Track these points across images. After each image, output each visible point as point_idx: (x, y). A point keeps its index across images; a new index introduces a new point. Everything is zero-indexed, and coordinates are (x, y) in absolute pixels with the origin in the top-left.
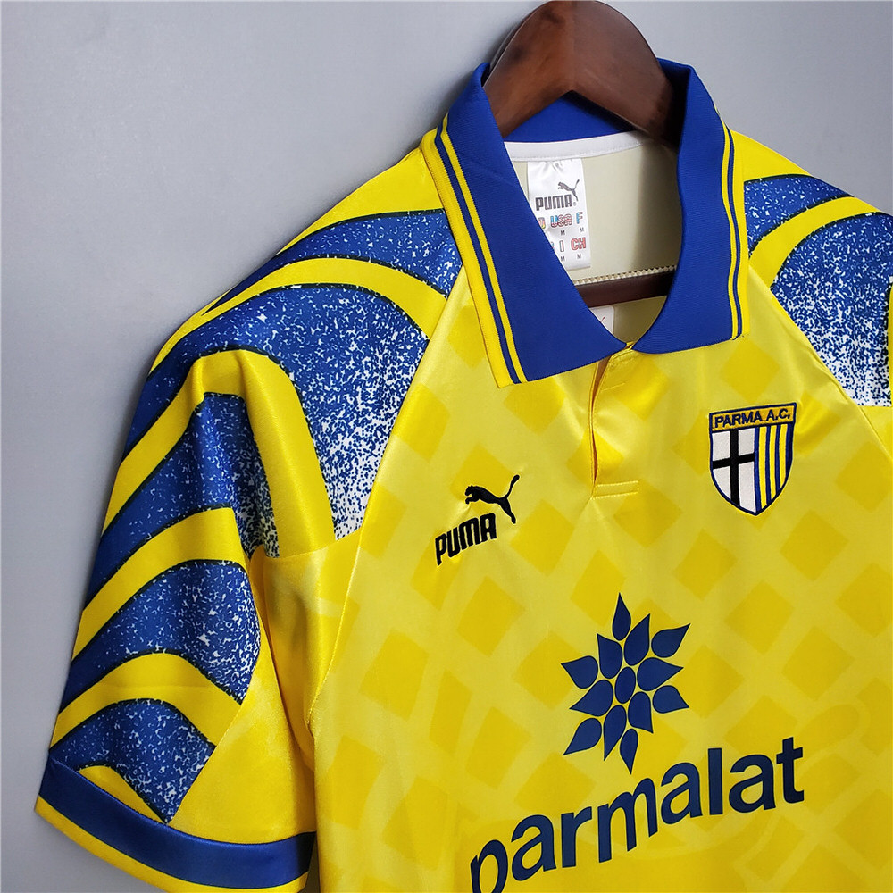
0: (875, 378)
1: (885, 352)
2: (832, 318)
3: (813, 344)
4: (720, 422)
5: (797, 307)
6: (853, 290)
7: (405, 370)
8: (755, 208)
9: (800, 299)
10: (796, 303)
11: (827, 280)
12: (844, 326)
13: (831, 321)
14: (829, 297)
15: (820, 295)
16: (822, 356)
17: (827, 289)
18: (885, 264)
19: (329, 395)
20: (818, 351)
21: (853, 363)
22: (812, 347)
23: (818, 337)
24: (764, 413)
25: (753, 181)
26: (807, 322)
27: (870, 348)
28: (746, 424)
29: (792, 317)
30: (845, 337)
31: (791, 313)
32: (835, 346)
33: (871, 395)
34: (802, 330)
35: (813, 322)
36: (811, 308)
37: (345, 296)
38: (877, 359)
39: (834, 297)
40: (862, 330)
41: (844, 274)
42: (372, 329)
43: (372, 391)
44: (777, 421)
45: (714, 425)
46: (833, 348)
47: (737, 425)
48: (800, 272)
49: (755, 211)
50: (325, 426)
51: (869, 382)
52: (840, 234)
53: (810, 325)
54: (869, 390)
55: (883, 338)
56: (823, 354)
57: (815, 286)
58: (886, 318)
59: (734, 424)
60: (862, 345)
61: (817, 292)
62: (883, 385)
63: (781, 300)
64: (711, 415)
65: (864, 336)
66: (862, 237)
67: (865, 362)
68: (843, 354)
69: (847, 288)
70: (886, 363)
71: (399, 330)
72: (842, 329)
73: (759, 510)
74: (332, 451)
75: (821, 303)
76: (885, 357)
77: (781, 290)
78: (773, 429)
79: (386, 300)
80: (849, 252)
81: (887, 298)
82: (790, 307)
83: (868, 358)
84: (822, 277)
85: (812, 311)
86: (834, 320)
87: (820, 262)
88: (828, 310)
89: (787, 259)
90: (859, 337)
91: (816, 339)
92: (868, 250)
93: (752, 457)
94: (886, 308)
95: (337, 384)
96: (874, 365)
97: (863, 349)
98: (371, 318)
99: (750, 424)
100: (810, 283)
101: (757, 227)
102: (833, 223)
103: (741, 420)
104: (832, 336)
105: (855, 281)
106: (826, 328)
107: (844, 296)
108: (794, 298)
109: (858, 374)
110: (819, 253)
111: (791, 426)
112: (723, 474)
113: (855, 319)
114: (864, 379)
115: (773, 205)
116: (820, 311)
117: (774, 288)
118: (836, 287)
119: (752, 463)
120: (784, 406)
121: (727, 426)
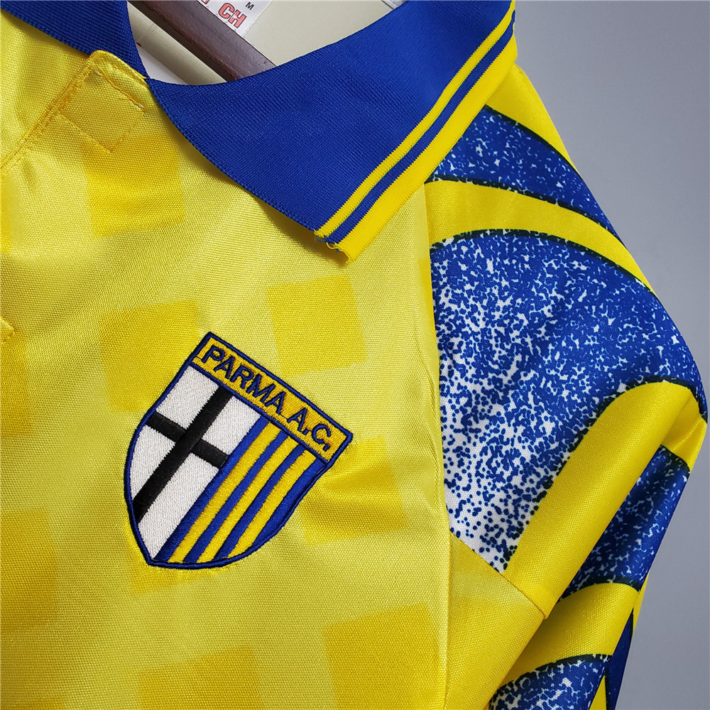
0: (506, 512)
1: (547, 482)
2: (496, 367)
3: (442, 378)
4: (215, 358)
5: (454, 307)
6: (554, 353)
8: (484, 144)
9: (466, 301)
10: (457, 299)
11: (523, 309)
12: (506, 392)
13: (493, 371)
14: (512, 336)
15: (500, 323)
16: (443, 408)
17: (516, 322)
18: (625, 361)
20: (442, 394)
21: (485, 458)
22: (436, 383)
23: (457, 374)
24: (291, 405)
25: (505, 118)
26: (456, 341)
27: (528, 460)
28: (249, 396)
29: (436, 316)
30: (498, 408)
31: (438, 307)
32: (475, 410)
33: (481, 530)
34: (440, 347)
35: (464, 347)
36: (475, 329)
38: (528, 485)
39: (518, 341)
40: (533, 424)
41: (554, 322)
44: (302, 437)
45: (202, 354)
46: (469, 410)
47: (236, 386)
48: (490, 264)
49: (482, 147)
51: (493, 510)
52: (583, 268)
53: (455, 348)
54: (484, 522)
55: (559, 461)
56: (448, 407)
57: (500, 303)
58: (581, 435)
59: (233, 379)
60: (518, 446)
61: (497, 315)
62: (511, 528)
63: (436, 278)
64: (210, 335)
65: (529, 434)
66: (612, 297)
67: (507, 474)
68: (478, 430)
69: (547, 343)
70: (537, 500)
72: (501, 394)
73: (162, 560)
75: (494, 334)
76: (542, 489)
77: (445, 263)
78: (289, 445)
80: (580, 300)
81: (601, 408)
82: (443, 299)
83: (515, 473)
84: (519, 301)
85: (474, 334)
86: (498, 372)
87: (528, 277)
88: (499, 353)
89: (484, 231)
90: (521, 429)
91: (451, 374)
92: (610, 321)
96: (518, 491)
97: (517, 453)
99: (257, 401)
100: (496, 292)
101: (471, 165)
102: (583, 248)
103: (249, 383)
104: (479, 391)
105: (564, 344)
106: (477, 376)
107: (535, 351)
108: (458, 291)
109: (484, 482)
110: (536, 264)
111: (321, 466)
112: (155, 447)
113: (530, 396)
114: (488, 498)
115: (513, 162)
116: (485, 344)
117: (438, 252)
118: (531, 330)
119: (213, 471)
120: (329, 423)
121: (221, 374)
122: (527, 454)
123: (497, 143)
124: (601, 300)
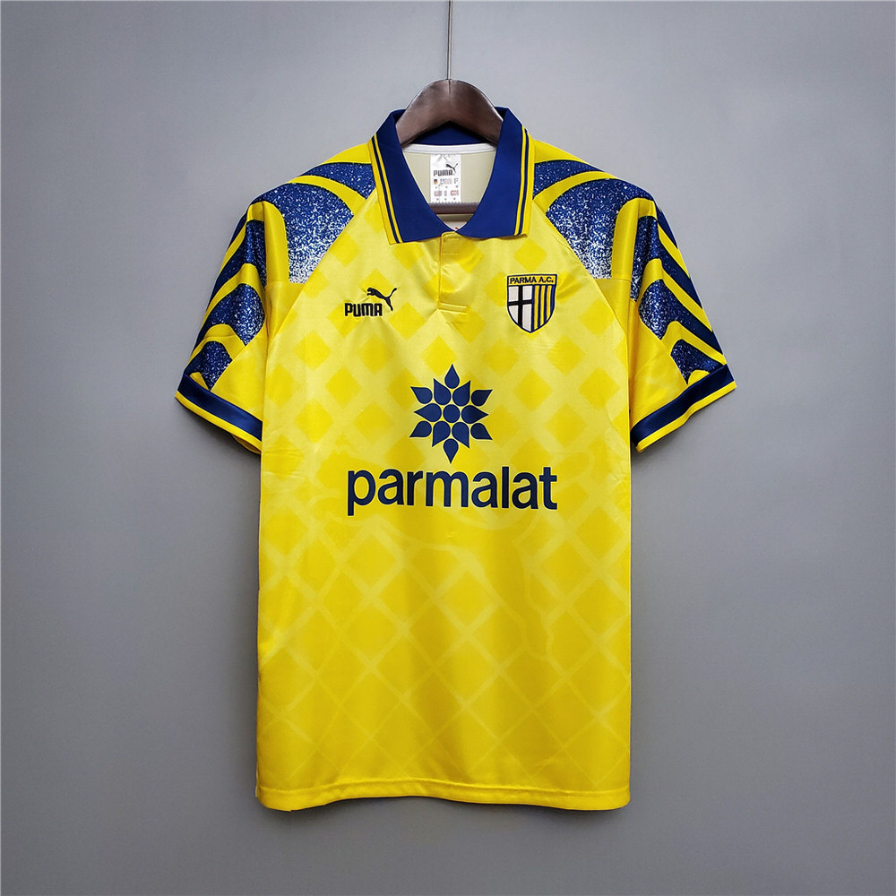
0: (605, 264)
1: (611, 250)
2: (582, 232)
3: (570, 245)
4: (513, 281)
5: (561, 225)
6: (594, 217)
7: (340, 226)
8: (541, 175)
9: (563, 221)
10: (561, 222)
11: (580, 211)
14: (581, 221)
15: (576, 220)
16: (575, 252)
17: (580, 216)
18: (614, 204)
19: (300, 227)
20: (573, 248)
21: (593, 256)
22: (569, 247)
24: (538, 278)
25: (542, 163)
26: (567, 233)
28: (527, 283)
30: (588, 241)
31: (558, 228)
32: (583, 246)
33: (601, 273)
34: (565, 237)
35: (571, 233)
36: (570, 226)
37: (315, 190)
38: (607, 254)
39: (583, 221)
40: (600, 238)
41: (589, 209)
42: (326, 205)
43: (321, 230)
44: (545, 283)
45: (510, 282)
46: (581, 247)
47: (522, 283)
48: (563, 207)
49: (541, 177)
50: (296, 239)
51: (602, 266)
52: (589, 188)
53: (569, 235)
54: (601, 270)
55: (611, 243)
56: (576, 250)
57: (573, 215)
58: (613, 232)
59: (520, 283)
60: (599, 247)
61: (574, 218)
62: (608, 267)
63: (552, 221)
64: (508, 277)
65: (600, 242)
66: (601, 190)
67: (600, 255)
68: (587, 250)
69: (591, 216)
70: (611, 256)
71: (340, 208)
72: (587, 237)
73: (533, 330)
74: (297, 250)
75: (576, 224)
76: (610, 253)
77: (552, 216)
78: (543, 287)
79: (335, 195)
80: (593, 197)
81: (615, 222)
82: (558, 225)
83: (602, 254)
84: (577, 210)
87: (576, 202)
88: (580, 228)
89: (556, 200)
90: (597, 242)
91: (572, 242)
92: (604, 197)
93: (531, 302)
94: (614, 227)
95: (305, 224)
96: (605, 257)
97: (600, 249)
98: (325, 201)
99: (529, 283)
100: (569, 213)
101: (542, 184)
102: (585, 183)
103: (524, 281)
104: (581, 241)
105: (595, 212)
106: (578, 237)
107: (589, 220)
108: (560, 220)
109: (596, 261)
110: (575, 197)
111: (554, 287)
112: (514, 309)
113: (595, 232)
114: (599, 265)
115: (552, 174)
116: (575, 228)
117: (548, 215)
118: (585, 215)
119: (531, 305)
120: (549, 276)
121: (517, 284)
122: (603, 247)
123: (545, 173)
124: (598, 193)
